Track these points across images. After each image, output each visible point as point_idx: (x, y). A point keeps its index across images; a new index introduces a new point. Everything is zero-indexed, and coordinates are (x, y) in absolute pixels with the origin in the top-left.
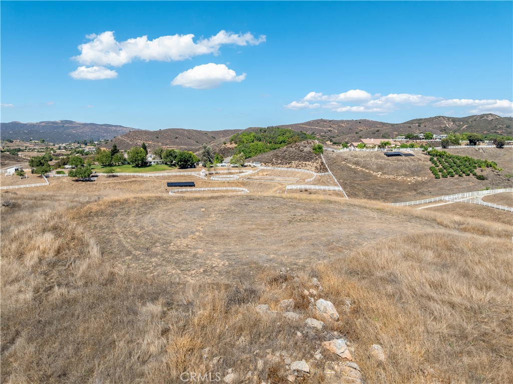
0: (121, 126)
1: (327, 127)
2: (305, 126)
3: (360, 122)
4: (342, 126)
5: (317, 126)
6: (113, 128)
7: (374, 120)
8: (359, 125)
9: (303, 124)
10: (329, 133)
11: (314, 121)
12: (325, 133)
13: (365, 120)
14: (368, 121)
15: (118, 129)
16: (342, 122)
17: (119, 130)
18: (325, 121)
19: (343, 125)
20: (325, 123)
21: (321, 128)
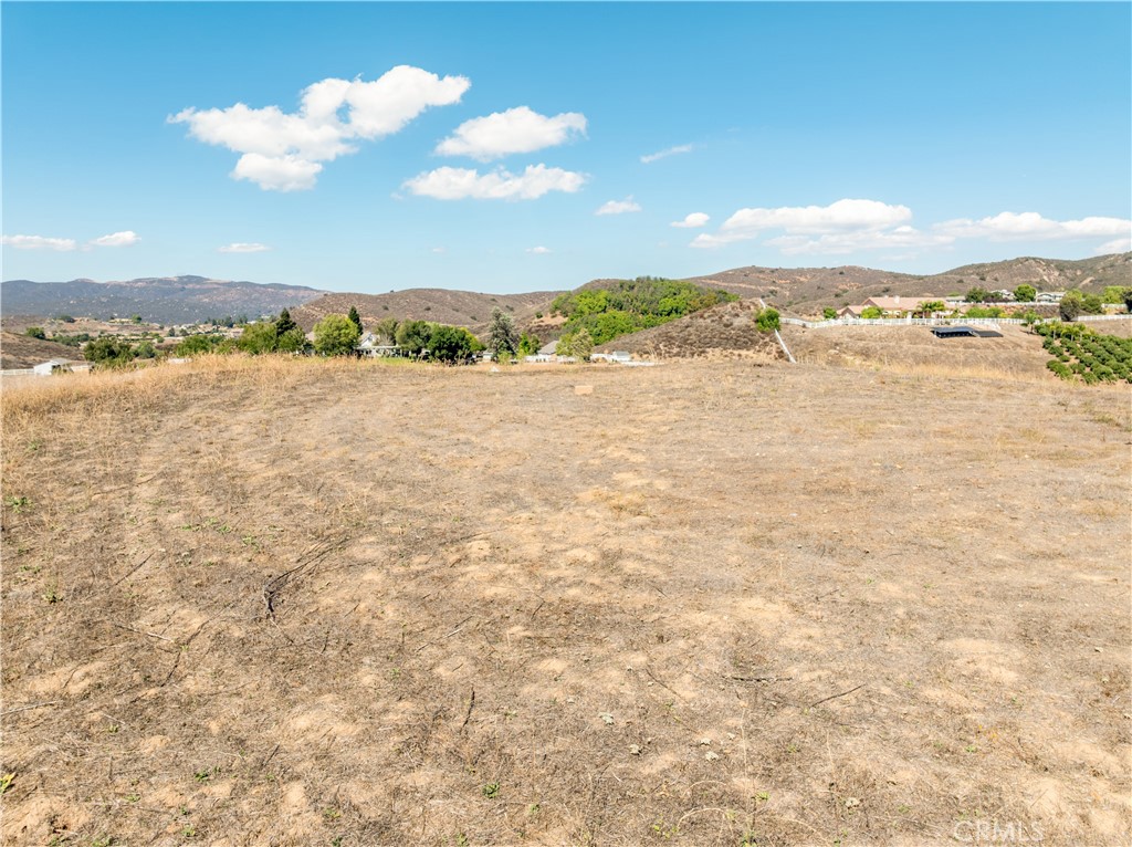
0: (306, 288)
1: (765, 285)
2: (716, 282)
3: (841, 273)
4: (801, 282)
5: (743, 282)
6: (291, 291)
7: (873, 268)
8: (840, 278)
9: (710, 278)
10: (772, 297)
11: (735, 270)
12: (762, 297)
13: (852, 269)
14: (860, 270)
15: (301, 293)
16: (801, 272)
17: (303, 297)
18: (761, 271)
19: (802, 279)
20: (761, 276)
21: (753, 287)
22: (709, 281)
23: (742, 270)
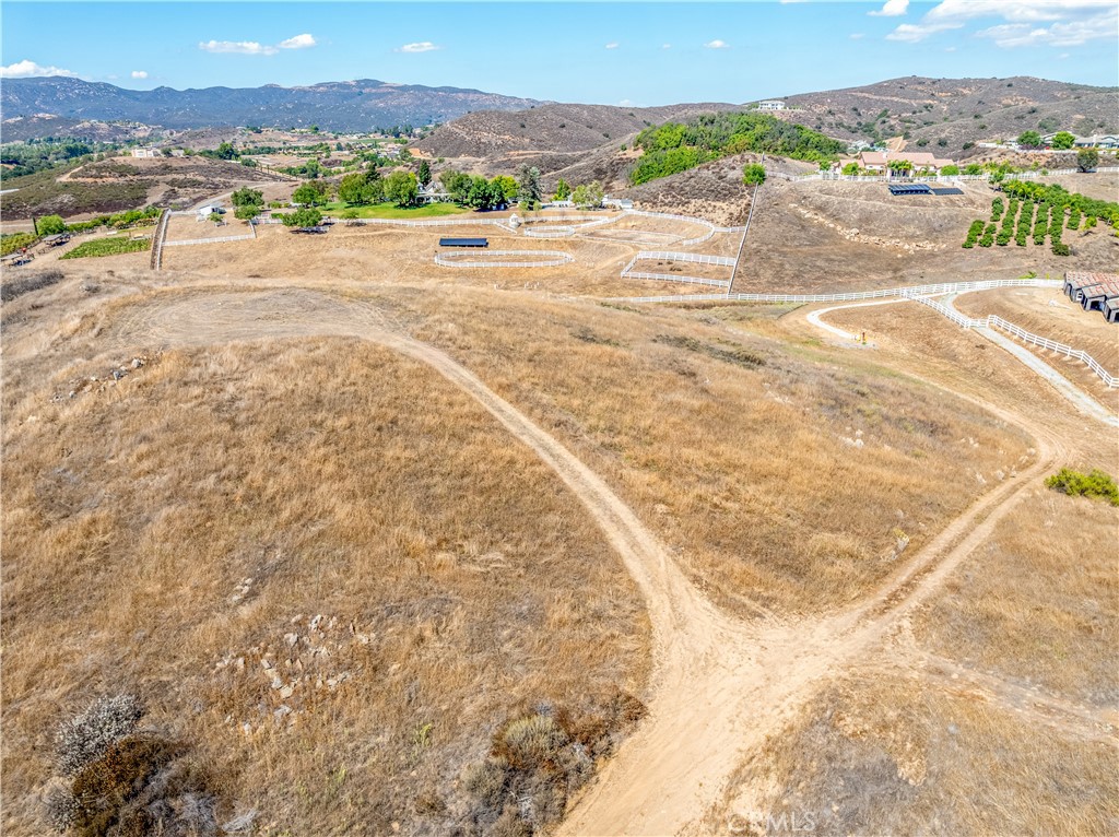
0: (475, 91)
1: (920, 98)
2: (867, 95)
3: (1009, 85)
4: (964, 95)
5: (897, 95)
6: (460, 95)
7: (1049, 78)
8: (1006, 90)
9: (862, 90)
10: (925, 112)
11: (892, 81)
12: (914, 113)
13: (1024, 80)
14: (1033, 81)
15: (471, 97)
16: (966, 83)
17: (472, 101)
18: (921, 82)
19: (966, 92)
20: (920, 88)
21: (906, 101)
22: (859, 94)
23: (898, 81)
